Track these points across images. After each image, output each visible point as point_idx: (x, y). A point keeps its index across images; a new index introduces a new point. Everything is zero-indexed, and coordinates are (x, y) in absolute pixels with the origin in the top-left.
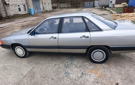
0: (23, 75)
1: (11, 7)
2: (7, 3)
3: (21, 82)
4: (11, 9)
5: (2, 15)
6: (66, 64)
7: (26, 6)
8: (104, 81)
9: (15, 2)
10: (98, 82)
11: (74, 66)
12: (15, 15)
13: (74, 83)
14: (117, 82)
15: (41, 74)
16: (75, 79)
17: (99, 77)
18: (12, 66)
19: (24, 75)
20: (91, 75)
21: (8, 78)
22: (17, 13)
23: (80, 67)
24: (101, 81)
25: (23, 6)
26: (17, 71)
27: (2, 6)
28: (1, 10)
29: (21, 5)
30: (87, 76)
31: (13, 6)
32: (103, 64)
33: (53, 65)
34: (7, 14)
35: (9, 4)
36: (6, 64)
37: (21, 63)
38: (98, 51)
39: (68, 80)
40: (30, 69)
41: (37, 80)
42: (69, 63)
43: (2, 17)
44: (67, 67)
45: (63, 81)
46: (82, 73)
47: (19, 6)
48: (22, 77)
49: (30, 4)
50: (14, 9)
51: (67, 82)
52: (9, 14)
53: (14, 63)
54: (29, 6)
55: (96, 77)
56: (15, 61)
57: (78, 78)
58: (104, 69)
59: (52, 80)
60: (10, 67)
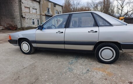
0: (23, 67)
1: (26, 20)
2: (24, 16)
3: (20, 72)
4: (26, 22)
5: (17, 26)
6: (71, 62)
7: (39, 21)
8: (113, 78)
9: (30, 17)
10: (106, 79)
11: (78, 64)
12: (29, 27)
13: (78, 77)
14: (130, 81)
15: (42, 68)
16: (79, 74)
17: (107, 75)
18: (15, 59)
19: (25, 67)
20: (98, 72)
21: (8, 67)
22: (31, 26)
23: (86, 65)
24: (111, 79)
25: (37, 21)
26: (19, 63)
27: (19, 18)
28: (18, 21)
29: (36, 20)
30: (93, 73)
31: (28, 19)
32: (112, 65)
33: (57, 62)
34: (22, 26)
35: (25, 17)
36: (10, 58)
37: (24, 58)
38: (107, 49)
39: (71, 75)
40: (32, 63)
41: (37, 72)
42: (73, 61)
43: (17, 28)
44: (71, 64)
45: (66, 75)
46: (88, 70)
47: (33, 20)
48: (22, 68)
49: (43, 19)
50: (29, 22)
51: (69, 76)
52: (23, 26)
53: (17, 57)
54: (42, 20)
55: (104, 74)
56: (19, 56)
57: (82, 73)
58: (114, 68)
59: (53, 73)
60: (13, 60)
